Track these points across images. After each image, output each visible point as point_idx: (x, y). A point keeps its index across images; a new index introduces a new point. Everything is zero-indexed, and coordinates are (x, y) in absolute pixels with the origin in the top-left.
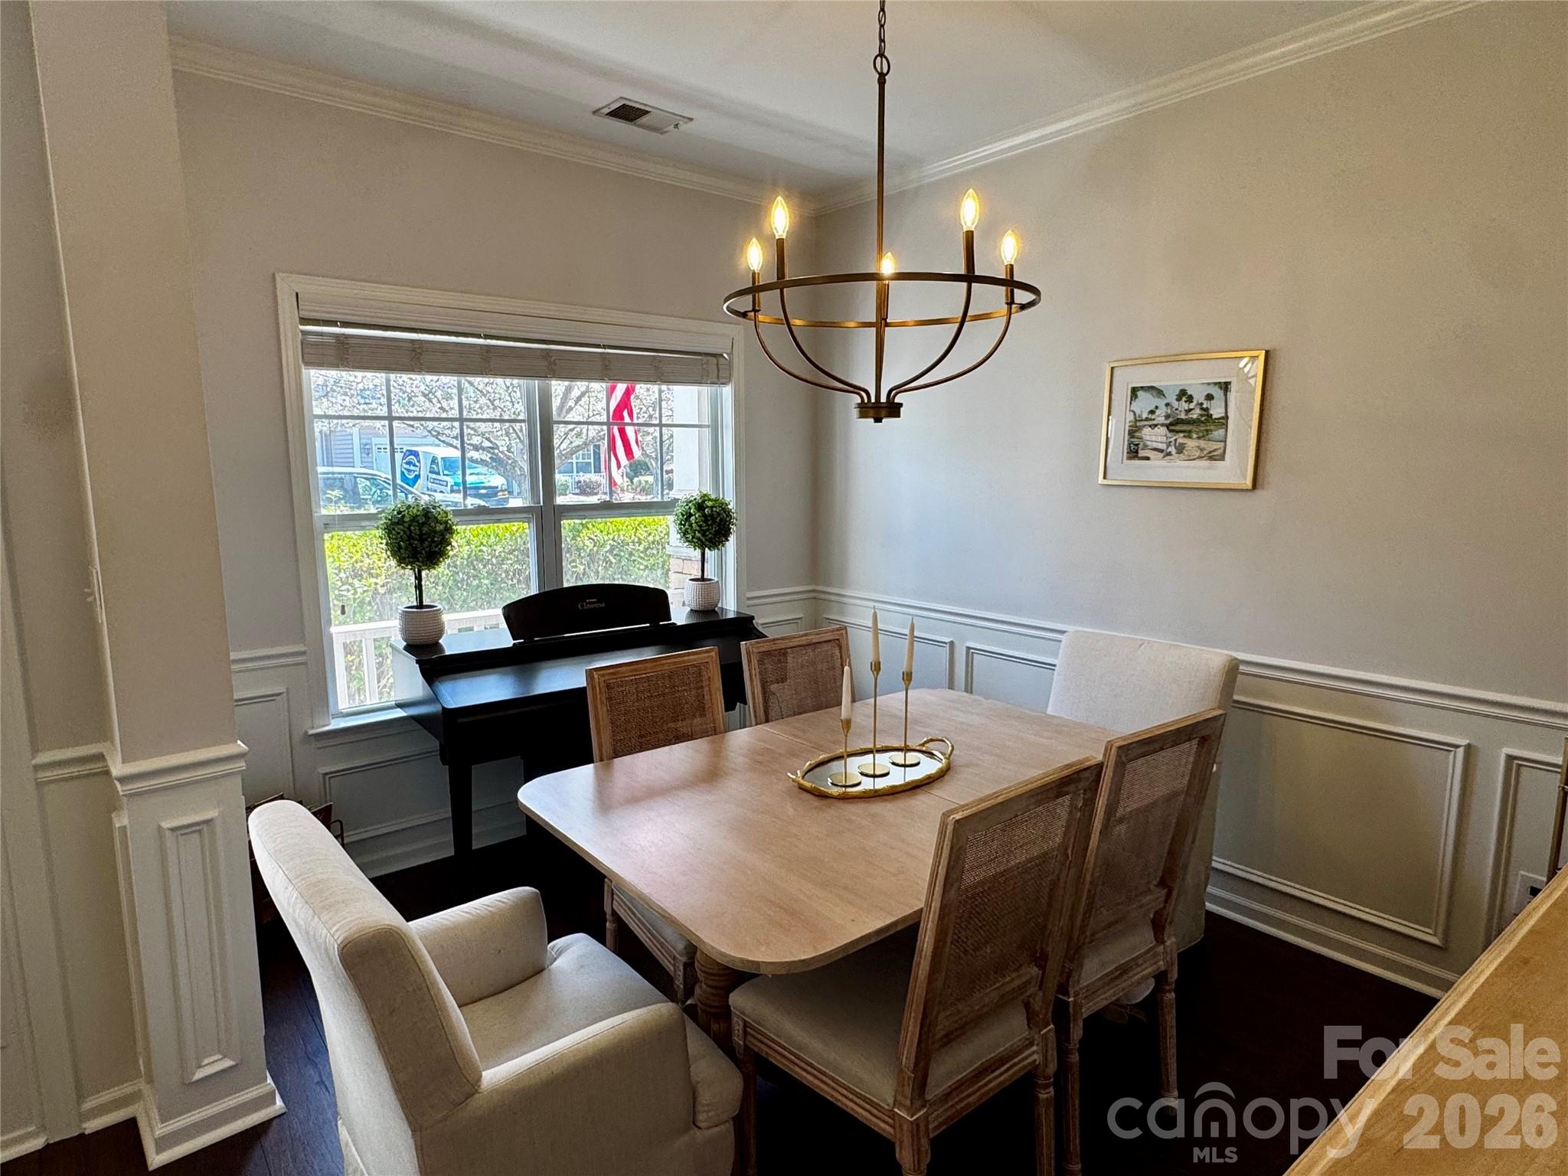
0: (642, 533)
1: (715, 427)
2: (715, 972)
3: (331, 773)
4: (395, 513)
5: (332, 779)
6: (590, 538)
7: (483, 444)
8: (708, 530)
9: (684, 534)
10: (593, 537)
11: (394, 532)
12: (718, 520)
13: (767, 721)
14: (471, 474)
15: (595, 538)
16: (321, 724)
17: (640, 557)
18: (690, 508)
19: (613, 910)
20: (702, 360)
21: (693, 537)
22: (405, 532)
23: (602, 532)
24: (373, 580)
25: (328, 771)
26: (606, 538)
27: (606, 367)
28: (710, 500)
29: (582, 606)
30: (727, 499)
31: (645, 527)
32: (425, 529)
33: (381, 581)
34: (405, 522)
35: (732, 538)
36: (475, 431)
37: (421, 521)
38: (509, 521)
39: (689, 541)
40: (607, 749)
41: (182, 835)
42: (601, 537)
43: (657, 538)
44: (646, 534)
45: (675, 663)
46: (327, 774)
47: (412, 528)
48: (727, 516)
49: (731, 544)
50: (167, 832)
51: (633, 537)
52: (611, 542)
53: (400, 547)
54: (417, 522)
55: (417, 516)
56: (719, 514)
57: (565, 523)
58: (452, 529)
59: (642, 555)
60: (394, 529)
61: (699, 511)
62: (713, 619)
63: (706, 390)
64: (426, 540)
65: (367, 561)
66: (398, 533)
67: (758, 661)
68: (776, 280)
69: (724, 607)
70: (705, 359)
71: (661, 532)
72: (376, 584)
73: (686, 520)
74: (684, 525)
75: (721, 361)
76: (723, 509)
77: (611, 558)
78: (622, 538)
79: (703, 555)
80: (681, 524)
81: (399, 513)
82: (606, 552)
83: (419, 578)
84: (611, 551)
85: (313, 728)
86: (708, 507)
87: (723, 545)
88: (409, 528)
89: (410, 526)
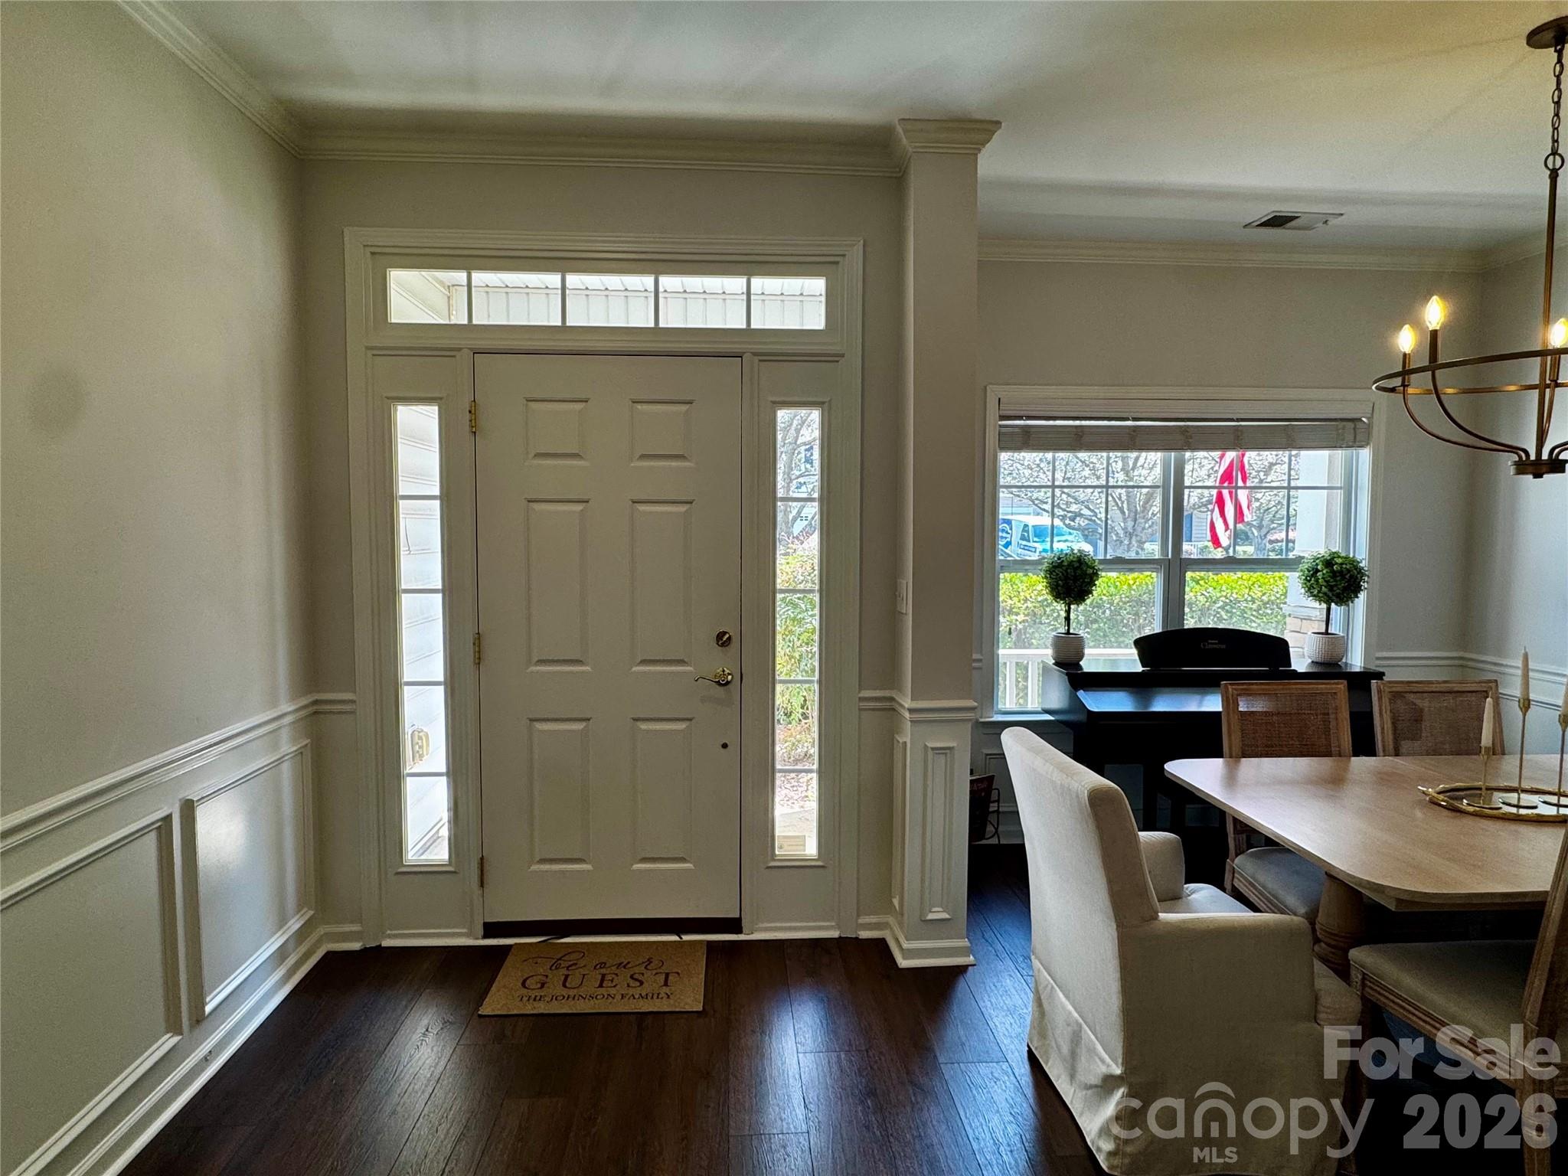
0: (1257, 593)
1: (1349, 490)
2: (1336, 932)
3: (991, 755)
4: (1056, 559)
5: (992, 760)
6: (1203, 594)
7: (1082, 512)
8: (1336, 585)
9: (1309, 589)
10: (1204, 593)
11: (1054, 574)
12: (1347, 577)
13: (1397, 754)
14: (1059, 541)
15: (1208, 595)
16: (988, 715)
17: (1252, 615)
18: (1317, 565)
19: (1233, 886)
20: (1337, 425)
21: (1319, 592)
22: (1063, 574)
23: (1215, 589)
24: (1014, 617)
25: (990, 752)
26: (1219, 595)
27: (1237, 438)
28: (1339, 557)
29: (1204, 645)
30: (1359, 557)
31: (1260, 586)
32: (1079, 572)
33: (1021, 618)
34: (1063, 566)
35: (1362, 596)
36: (1076, 499)
37: (1075, 566)
38: (1141, 571)
39: (1314, 596)
40: (1236, 750)
41: (937, 753)
42: (1216, 594)
43: (1273, 598)
44: (1260, 594)
45: (1302, 689)
46: (987, 755)
47: (1069, 571)
48: (1358, 573)
49: (1361, 601)
50: (930, 750)
51: (1246, 596)
52: (1223, 599)
53: (1058, 585)
54: (1073, 565)
55: (1072, 561)
56: (1349, 571)
57: (1189, 575)
58: (1098, 574)
59: (1254, 613)
60: (1054, 571)
61: (1326, 567)
62: (1337, 670)
63: (1339, 454)
64: (1079, 580)
65: (1010, 602)
66: (1057, 574)
67: (1390, 699)
68: (1428, 364)
69: (1349, 662)
70: (1341, 424)
71: (1277, 592)
72: (1017, 620)
73: (1312, 575)
74: (1309, 581)
75: (1359, 425)
76: (1354, 566)
77: (1223, 613)
78: (1234, 595)
79: (1329, 610)
80: (1306, 579)
81: (1059, 558)
82: (1219, 608)
83: (1068, 612)
84: (1222, 608)
85: (981, 717)
86: (1337, 564)
87: (1352, 602)
88: (1066, 571)
89: (1067, 569)
